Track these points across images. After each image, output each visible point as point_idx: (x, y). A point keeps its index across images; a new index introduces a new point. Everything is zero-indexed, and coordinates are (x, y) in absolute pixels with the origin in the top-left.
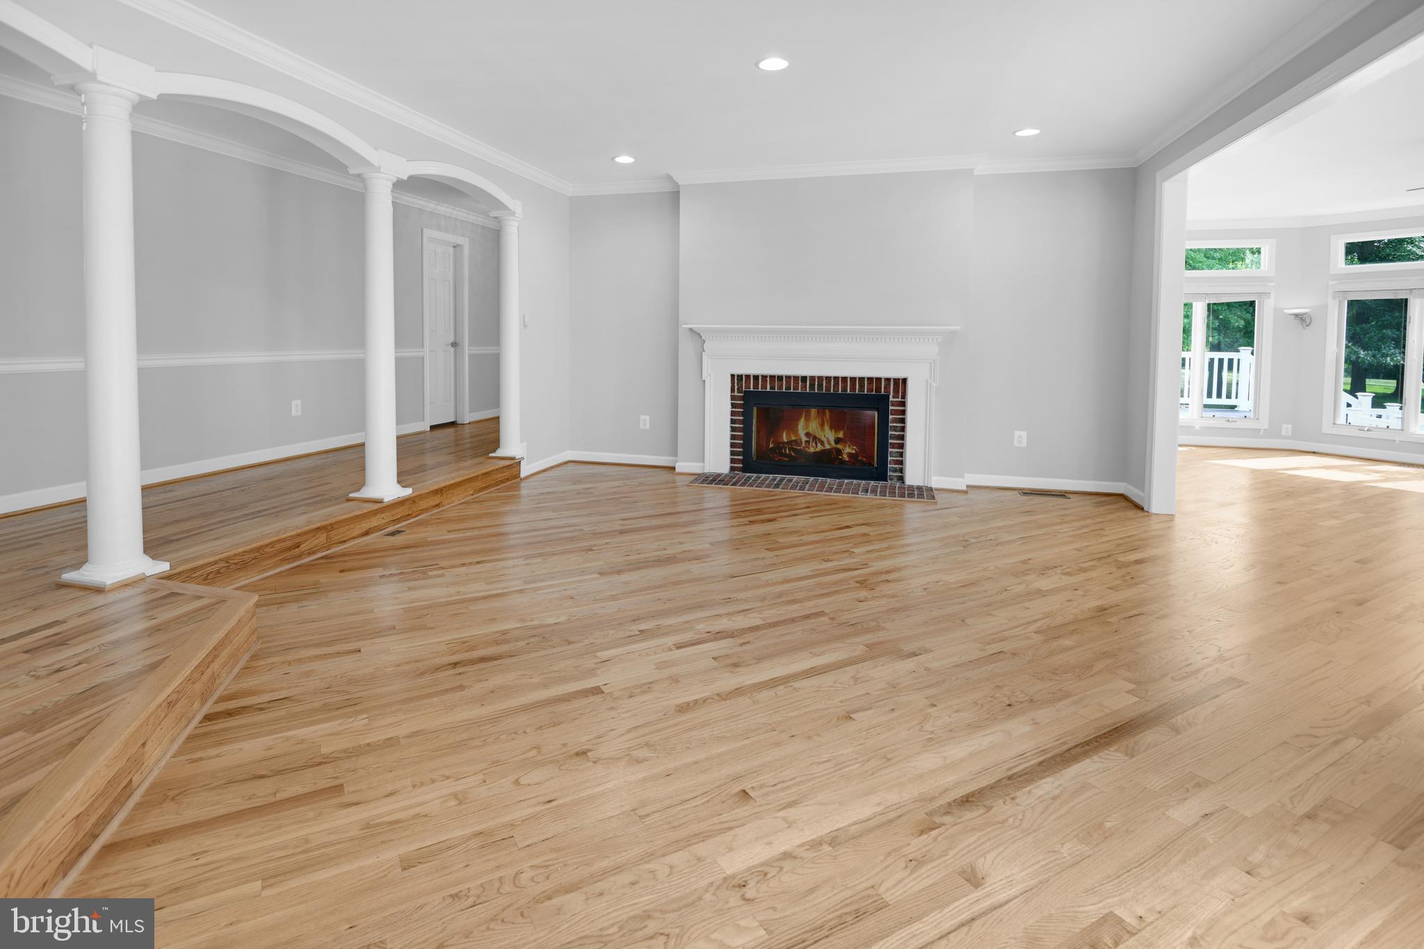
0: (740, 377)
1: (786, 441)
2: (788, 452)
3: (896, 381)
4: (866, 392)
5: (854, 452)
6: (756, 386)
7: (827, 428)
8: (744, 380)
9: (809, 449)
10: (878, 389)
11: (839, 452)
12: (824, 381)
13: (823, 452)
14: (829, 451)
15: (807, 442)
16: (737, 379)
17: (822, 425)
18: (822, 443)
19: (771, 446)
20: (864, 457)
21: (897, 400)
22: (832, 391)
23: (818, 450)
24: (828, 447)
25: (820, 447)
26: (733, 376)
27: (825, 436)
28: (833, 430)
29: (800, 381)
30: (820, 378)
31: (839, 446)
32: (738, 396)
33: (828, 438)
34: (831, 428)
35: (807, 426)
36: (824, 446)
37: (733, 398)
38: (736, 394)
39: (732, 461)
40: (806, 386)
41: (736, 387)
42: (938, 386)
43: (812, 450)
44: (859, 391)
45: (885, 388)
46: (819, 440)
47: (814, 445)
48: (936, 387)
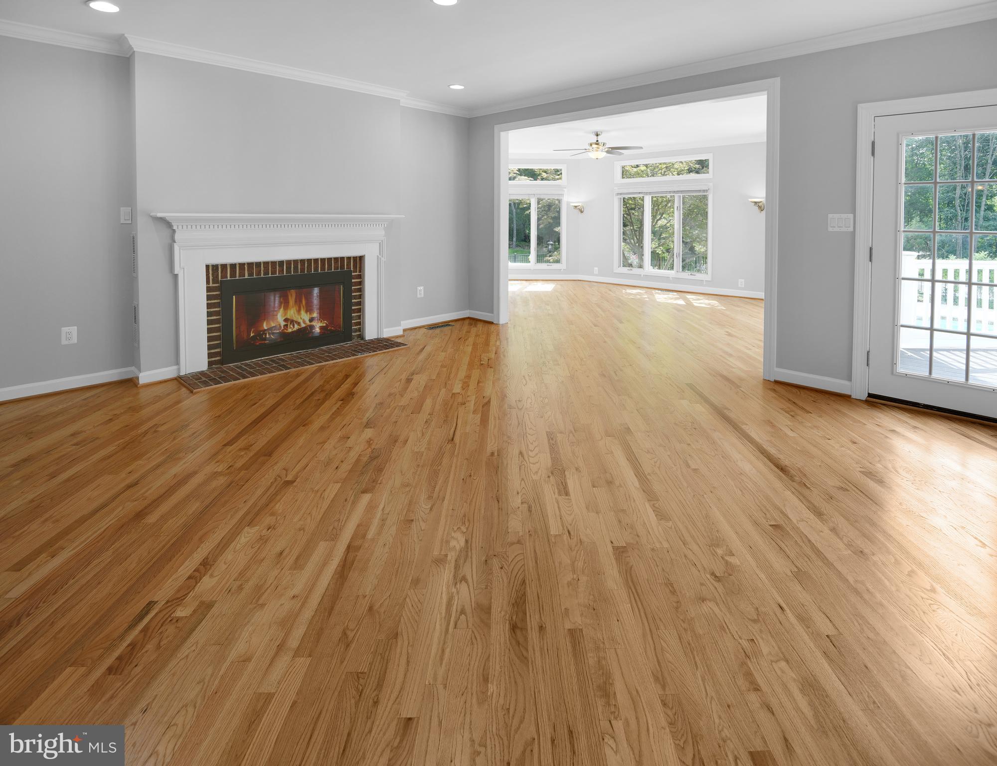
0: (215, 267)
1: (266, 328)
2: (268, 336)
3: (355, 258)
4: (333, 270)
5: (325, 325)
6: (233, 274)
7: (303, 312)
8: (220, 270)
9: (287, 330)
10: (342, 266)
11: (312, 327)
12: (299, 264)
13: (299, 330)
14: (305, 328)
15: (286, 326)
16: (214, 271)
17: (299, 311)
18: (299, 324)
19: (252, 335)
20: (333, 327)
21: (356, 274)
22: (306, 272)
23: (295, 329)
24: (303, 325)
25: (296, 327)
26: (207, 267)
27: (301, 318)
28: (308, 313)
29: (277, 266)
30: (296, 262)
31: (312, 324)
32: (213, 287)
33: (303, 320)
34: (306, 312)
35: (285, 314)
36: (300, 326)
37: (209, 289)
38: (211, 285)
39: (210, 355)
40: (283, 270)
41: (211, 278)
42: (385, 260)
43: (290, 330)
44: (328, 270)
45: (347, 265)
46: (296, 322)
47: (292, 326)
48: (384, 261)
